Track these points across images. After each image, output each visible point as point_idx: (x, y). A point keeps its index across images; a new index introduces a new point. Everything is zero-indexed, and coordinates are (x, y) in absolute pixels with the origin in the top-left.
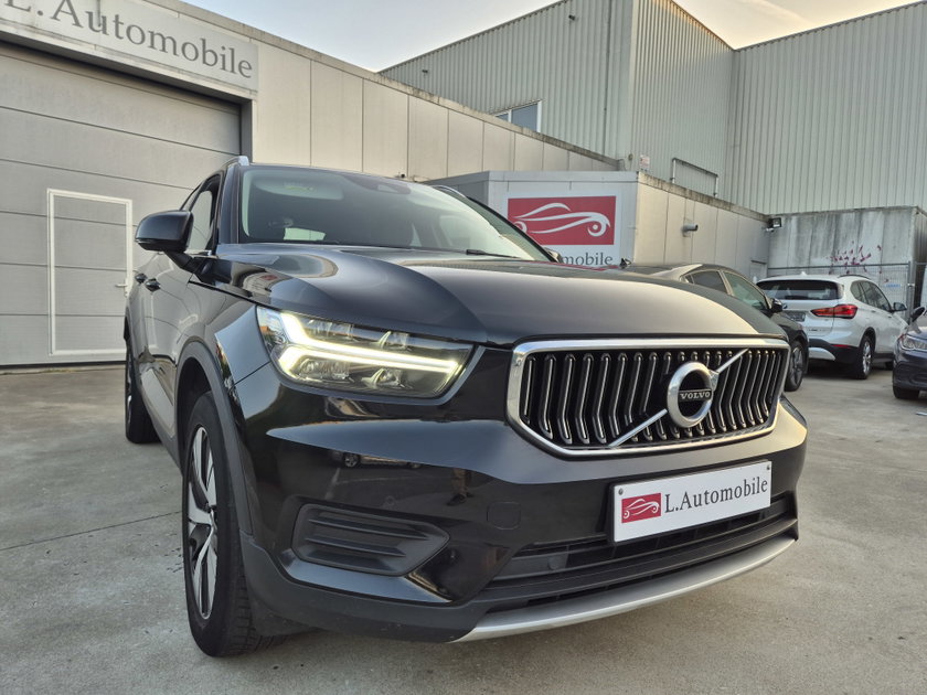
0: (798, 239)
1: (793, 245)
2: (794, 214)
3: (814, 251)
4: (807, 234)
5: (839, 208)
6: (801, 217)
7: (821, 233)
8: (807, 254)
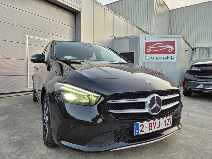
0: (199, 54)
1: (198, 55)
2: (198, 48)
3: (203, 57)
4: (201, 52)
5: (210, 46)
6: (200, 48)
7: (205, 52)
8: (201, 57)
